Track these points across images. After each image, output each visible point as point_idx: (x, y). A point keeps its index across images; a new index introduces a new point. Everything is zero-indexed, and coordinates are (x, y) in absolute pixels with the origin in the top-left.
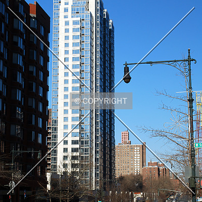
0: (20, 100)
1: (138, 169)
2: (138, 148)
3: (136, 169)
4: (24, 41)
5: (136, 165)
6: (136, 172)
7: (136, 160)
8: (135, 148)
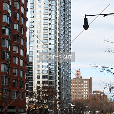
0: (8, 47)
1: (87, 95)
2: (87, 81)
3: (85, 95)
4: (10, 7)
5: (85, 92)
6: (85, 97)
7: (85, 89)
8: (85, 81)
